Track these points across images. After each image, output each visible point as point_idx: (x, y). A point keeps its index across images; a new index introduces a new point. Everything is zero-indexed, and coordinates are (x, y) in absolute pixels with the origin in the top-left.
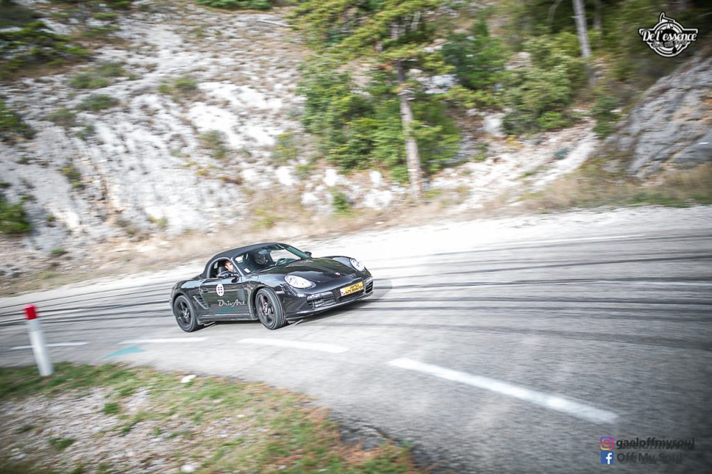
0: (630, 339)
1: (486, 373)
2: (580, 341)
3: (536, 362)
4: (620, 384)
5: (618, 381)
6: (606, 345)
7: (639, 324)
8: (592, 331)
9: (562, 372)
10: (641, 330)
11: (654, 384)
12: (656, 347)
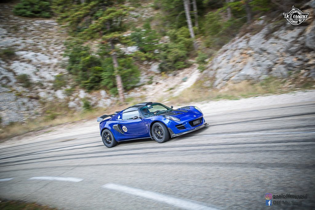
0: (221, 164)
1: (151, 189)
2: (197, 167)
3: (176, 181)
4: (218, 190)
5: (218, 189)
6: (210, 168)
7: (225, 156)
8: (203, 161)
9: (189, 185)
10: (225, 159)
11: (235, 189)
12: (234, 168)
